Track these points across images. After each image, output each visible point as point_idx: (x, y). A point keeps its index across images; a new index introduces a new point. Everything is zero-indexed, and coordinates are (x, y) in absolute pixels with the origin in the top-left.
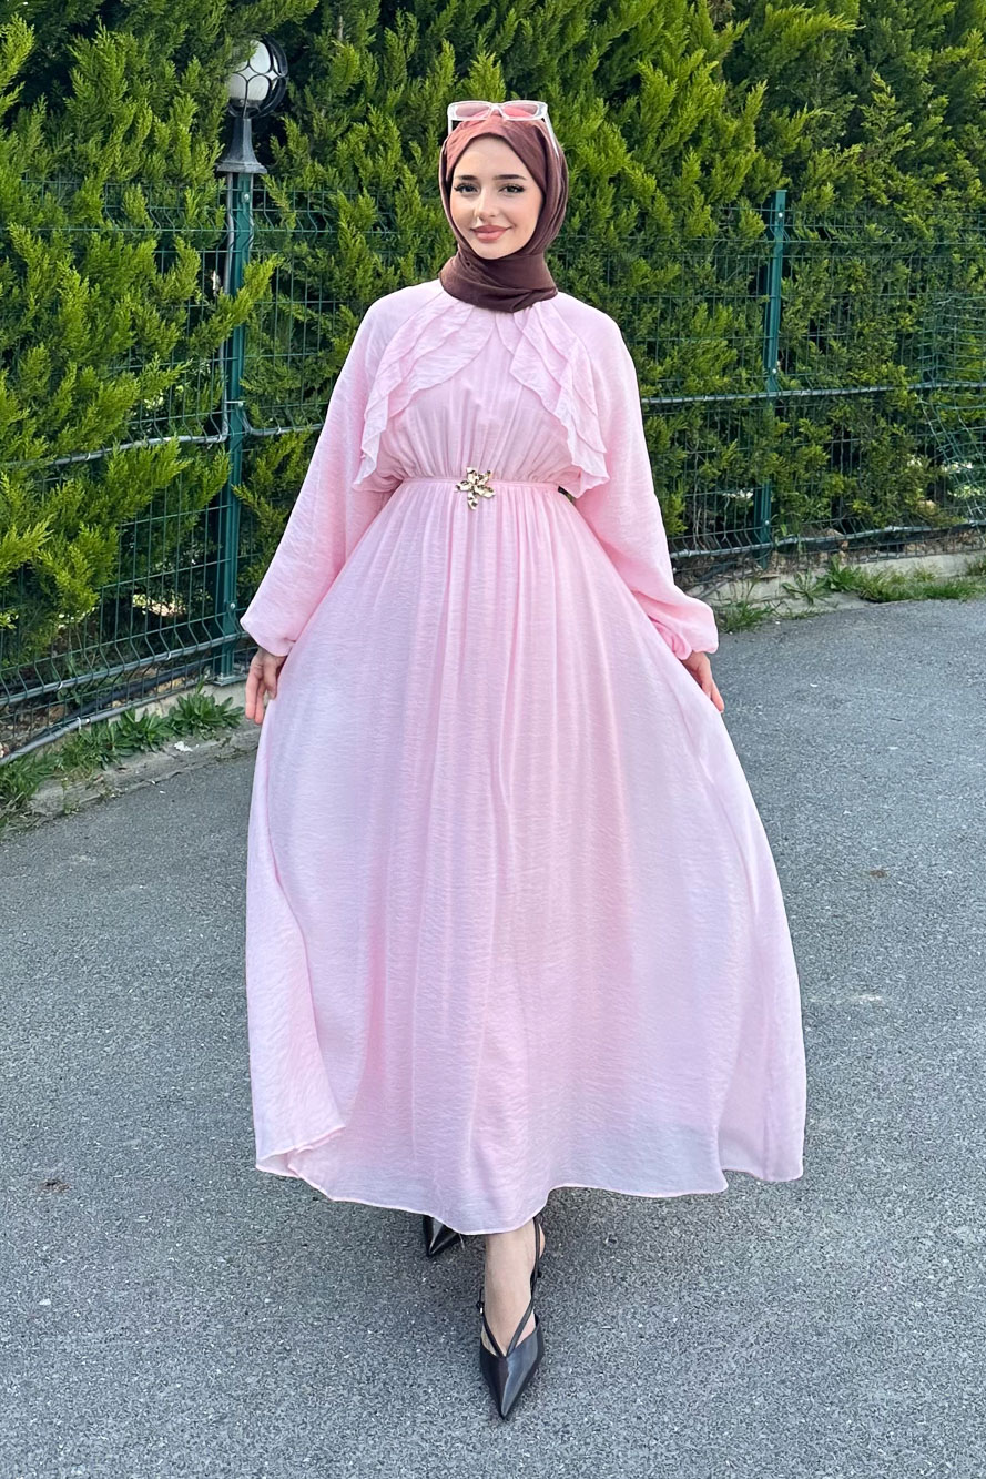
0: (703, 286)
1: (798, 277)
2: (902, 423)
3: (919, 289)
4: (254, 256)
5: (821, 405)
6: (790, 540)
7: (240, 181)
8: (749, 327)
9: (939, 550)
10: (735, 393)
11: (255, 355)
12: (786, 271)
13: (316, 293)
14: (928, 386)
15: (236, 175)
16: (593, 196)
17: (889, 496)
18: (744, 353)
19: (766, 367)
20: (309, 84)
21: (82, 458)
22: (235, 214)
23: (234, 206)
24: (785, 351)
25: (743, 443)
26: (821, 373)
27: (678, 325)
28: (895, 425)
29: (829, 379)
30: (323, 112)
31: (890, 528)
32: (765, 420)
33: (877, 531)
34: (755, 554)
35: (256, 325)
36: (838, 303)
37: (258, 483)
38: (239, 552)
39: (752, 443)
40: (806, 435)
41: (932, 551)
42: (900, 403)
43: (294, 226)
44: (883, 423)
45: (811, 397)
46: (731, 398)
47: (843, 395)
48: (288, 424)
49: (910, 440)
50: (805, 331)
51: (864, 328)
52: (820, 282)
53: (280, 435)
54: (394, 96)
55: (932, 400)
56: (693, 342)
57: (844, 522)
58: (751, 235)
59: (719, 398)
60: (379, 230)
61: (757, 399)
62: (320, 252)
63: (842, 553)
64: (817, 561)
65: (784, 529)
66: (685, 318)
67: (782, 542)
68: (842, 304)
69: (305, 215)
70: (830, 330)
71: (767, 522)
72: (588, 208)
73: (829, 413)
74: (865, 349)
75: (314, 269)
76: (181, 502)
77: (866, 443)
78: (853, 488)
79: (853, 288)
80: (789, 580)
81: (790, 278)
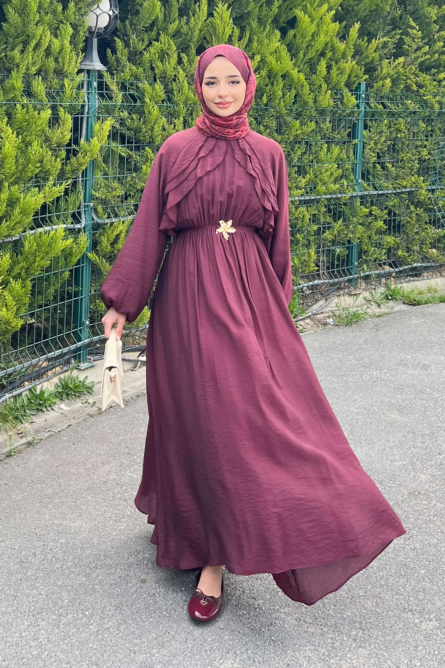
0: (325, 135)
1: (371, 129)
2: (420, 208)
3: (429, 136)
4: (99, 118)
5: (382, 199)
6: (367, 273)
7: (91, 74)
8: (348, 157)
9: (438, 275)
10: (341, 193)
11: (99, 175)
12: (366, 127)
13: (131, 140)
14: (434, 187)
15: (88, 71)
16: (273, 85)
17: (415, 247)
18: (344, 172)
19: (355, 179)
20: (128, 18)
21: (9, 239)
22: (88, 93)
23: (88, 90)
24: (365, 170)
25: (344, 220)
26: (382, 181)
27: (313, 156)
28: (418, 209)
29: (386, 184)
30: (135, 34)
31: (415, 265)
32: (355, 208)
33: (410, 266)
34: (350, 281)
35: (100, 159)
36: (391, 143)
37: (102, 251)
38: (91, 291)
39: (349, 220)
40: (375, 215)
41: (435, 276)
42: (421, 197)
43: (121, 101)
44: (412, 208)
45: (378, 194)
46: (339, 196)
47: (394, 193)
48: (116, 216)
49: (426, 217)
50: (375, 159)
51: (403, 157)
52: (382, 132)
53: (113, 223)
54: (173, 27)
55: (436, 195)
56: (320, 165)
57: (392, 262)
58: (350, 106)
59: (333, 196)
60: (165, 104)
61: (352, 196)
62: (134, 116)
63: (392, 278)
64: (380, 284)
65: (365, 267)
66: (316, 152)
67: (364, 274)
68: (393, 143)
69: (126, 94)
70: (387, 158)
71: (356, 264)
72: (270, 92)
73: (387, 203)
74: (404, 168)
75: (131, 126)
76: (60, 263)
77: (404, 219)
78: (398, 244)
79: (399, 135)
80: (367, 294)
81: (368, 130)
